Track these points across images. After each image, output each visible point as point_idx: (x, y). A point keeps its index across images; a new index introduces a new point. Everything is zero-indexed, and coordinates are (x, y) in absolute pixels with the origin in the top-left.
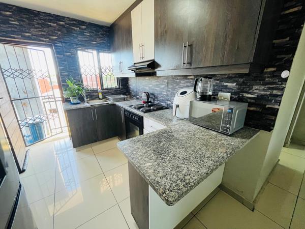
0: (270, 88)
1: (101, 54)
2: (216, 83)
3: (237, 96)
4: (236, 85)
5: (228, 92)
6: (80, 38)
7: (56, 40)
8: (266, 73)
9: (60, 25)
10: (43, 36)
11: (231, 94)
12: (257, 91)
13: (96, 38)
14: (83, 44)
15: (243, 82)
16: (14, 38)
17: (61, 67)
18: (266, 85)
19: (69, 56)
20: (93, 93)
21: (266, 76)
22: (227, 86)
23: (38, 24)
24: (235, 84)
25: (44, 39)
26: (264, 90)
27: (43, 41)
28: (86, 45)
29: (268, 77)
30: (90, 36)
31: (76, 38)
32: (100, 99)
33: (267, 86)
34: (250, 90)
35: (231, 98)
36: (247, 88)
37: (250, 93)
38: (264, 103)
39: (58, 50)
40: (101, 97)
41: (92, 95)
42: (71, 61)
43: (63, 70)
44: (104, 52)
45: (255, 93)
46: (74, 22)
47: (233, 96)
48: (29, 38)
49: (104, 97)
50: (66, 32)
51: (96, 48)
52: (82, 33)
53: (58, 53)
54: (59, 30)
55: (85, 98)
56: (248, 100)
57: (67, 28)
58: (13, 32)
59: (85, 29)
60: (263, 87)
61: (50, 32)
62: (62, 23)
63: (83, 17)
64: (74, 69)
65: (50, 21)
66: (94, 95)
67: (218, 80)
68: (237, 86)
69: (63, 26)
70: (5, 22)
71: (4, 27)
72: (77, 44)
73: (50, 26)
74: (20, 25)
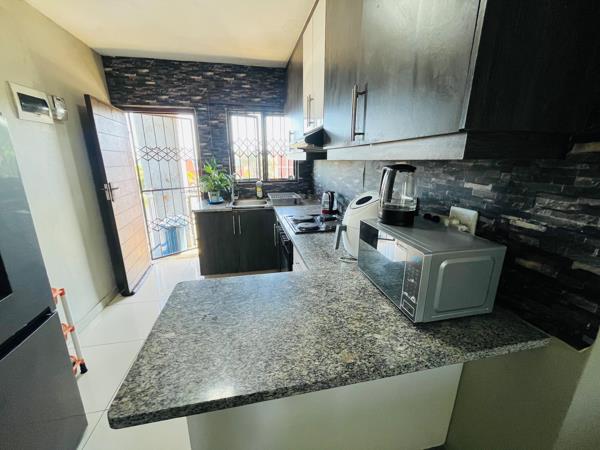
0: (587, 209)
1: (269, 119)
2: (449, 181)
3: (493, 222)
4: (494, 189)
5: (473, 208)
6: (235, 94)
7: (198, 102)
8: (579, 158)
9: (208, 77)
10: (182, 97)
11: (480, 214)
12: (547, 214)
13: (260, 92)
14: (239, 103)
15: (511, 183)
16: (148, 104)
17: (204, 144)
18: (575, 197)
19: (216, 126)
20: (248, 186)
21: (579, 167)
22: (471, 189)
23: (179, 80)
24: (489, 187)
25: (184, 102)
26: (567, 212)
27: (182, 105)
28: (244, 105)
29: (583, 173)
30: (252, 89)
31: (228, 94)
32: (258, 198)
33: (578, 201)
34: (528, 208)
35: (479, 224)
36: (522, 200)
37: (527, 217)
38: (565, 254)
39: (202, 117)
40: (260, 194)
41: (245, 190)
42: (218, 134)
43: (205, 147)
44: (272, 115)
45: (541, 218)
46: (228, 70)
47: (483, 219)
48: (165, 102)
49: (265, 196)
50: (214, 87)
51: (259, 109)
52: (238, 87)
53: (200, 121)
54: (204, 86)
55: (232, 195)
56: (522, 237)
57: (217, 80)
58: (149, 97)
59: (243, 79)
60: (566, 204)
61: (193, 91)
62: (209, 73)
63: (241, 59)
64: (222, 147)
65: (194, 73)
66: (248, 191)
67: (452, 174)
68: (496, 194)
69: (211, 78)
70: (141, 83)
71: (139, 91)
72: (230, 105)
73: (194, 80)
74: (157, 86)
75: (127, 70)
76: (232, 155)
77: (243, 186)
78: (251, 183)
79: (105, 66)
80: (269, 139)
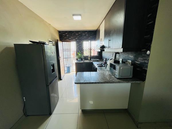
1: (92, 42)
5: (131, 60)
6: (85, 37)
7: (77, 39)
8: (143, 52)
9: (79, 34)
10: (74, 38)
13: (90, 36)
14: (85, 39)
17: (78, 48)
19: (80, 44)
23: (73, 35)
24: (133, 56)
28: (87, 39)
30: (88, 36)
31: (83, 37)
32: (89, 60)
34: (137, 59)
37: (137, 61)
38: (142, 67)
41: (86, 58)
42: (81, 46)
45: (139, 61)
47: (132, 62)
48: (70, 40)
50: (80, 36)
51: (90, 40)
52: (85, 35)
53: (77, 43)
54: (78, 36)
55: (83, 59)
57: (81, 34)
58: (67, 39)
59: (87, 34)
60: (142, 59)
61: (76, 37)
64: (81, 48)
65: (76, 33)
70: (66, 36)
71: (65, 37)
72: (83, 39)
73: (76, 35)
74: (69, 36)
75: (63, 34)
76: (83, 50)
77: (86, 57)
78: (87, 57)
79: (59, 33)
80: (92, 47)
